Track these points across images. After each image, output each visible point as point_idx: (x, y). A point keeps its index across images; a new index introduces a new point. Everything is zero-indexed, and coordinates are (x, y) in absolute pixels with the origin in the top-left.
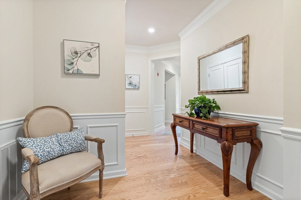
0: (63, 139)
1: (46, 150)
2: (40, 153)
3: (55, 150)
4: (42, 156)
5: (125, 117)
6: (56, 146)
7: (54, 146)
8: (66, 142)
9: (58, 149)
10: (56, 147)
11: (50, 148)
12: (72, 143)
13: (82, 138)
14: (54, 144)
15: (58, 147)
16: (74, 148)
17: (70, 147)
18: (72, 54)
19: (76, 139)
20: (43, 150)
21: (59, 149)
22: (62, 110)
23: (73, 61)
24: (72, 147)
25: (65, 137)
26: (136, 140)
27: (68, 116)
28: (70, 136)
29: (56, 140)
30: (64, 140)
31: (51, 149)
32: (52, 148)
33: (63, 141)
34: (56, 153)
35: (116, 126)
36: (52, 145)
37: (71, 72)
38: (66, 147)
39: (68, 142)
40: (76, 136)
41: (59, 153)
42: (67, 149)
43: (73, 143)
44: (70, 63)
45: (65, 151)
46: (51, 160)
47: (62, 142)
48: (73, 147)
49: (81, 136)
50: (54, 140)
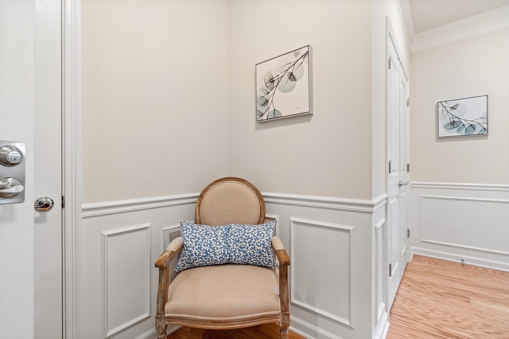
0: (234, 235)
1: (204, 247)
2: (195, 251)
3: (217, 252)
4: (197, 256)
5: (371, 213)
6: (219, 245)
7: (216, 244)
8: (236, 241)
9: (221, 251)
10: (219, 247)
11: (209, 245)
12: (246, 247)
13: (266, 241)
14: (218, 241)
15: (221, 248)
16: (248, 257)
17: (242, 253)
18: (267, 84)
19: (254, 240)
20: (199, 246)
21: (223, 252)
22: (250, 184)
23: (267, 97)
24: (245, 254)
25: (238, 232)
26: (464, 277)
27: (258, 196)
28: (245, 232)
29: (223, 235)
30: (235, 238)
31: (210, 248)
32: (212, 247)
33: (233, 239)
34: (219, 257)
35: (348, 231)
36: (213, 242)
37: (265, 117)
38: (234, 251)
39: (240, 243)
40: (254, 236)
41: (224, 259)
42: (237, 255)
43: (248, 247)
44: (264, 102)
45: (234, 257)
46: (212, 265)
47: (231, 240)
48: (247, 255)
49: (263, 236)
50: (220, 234)
